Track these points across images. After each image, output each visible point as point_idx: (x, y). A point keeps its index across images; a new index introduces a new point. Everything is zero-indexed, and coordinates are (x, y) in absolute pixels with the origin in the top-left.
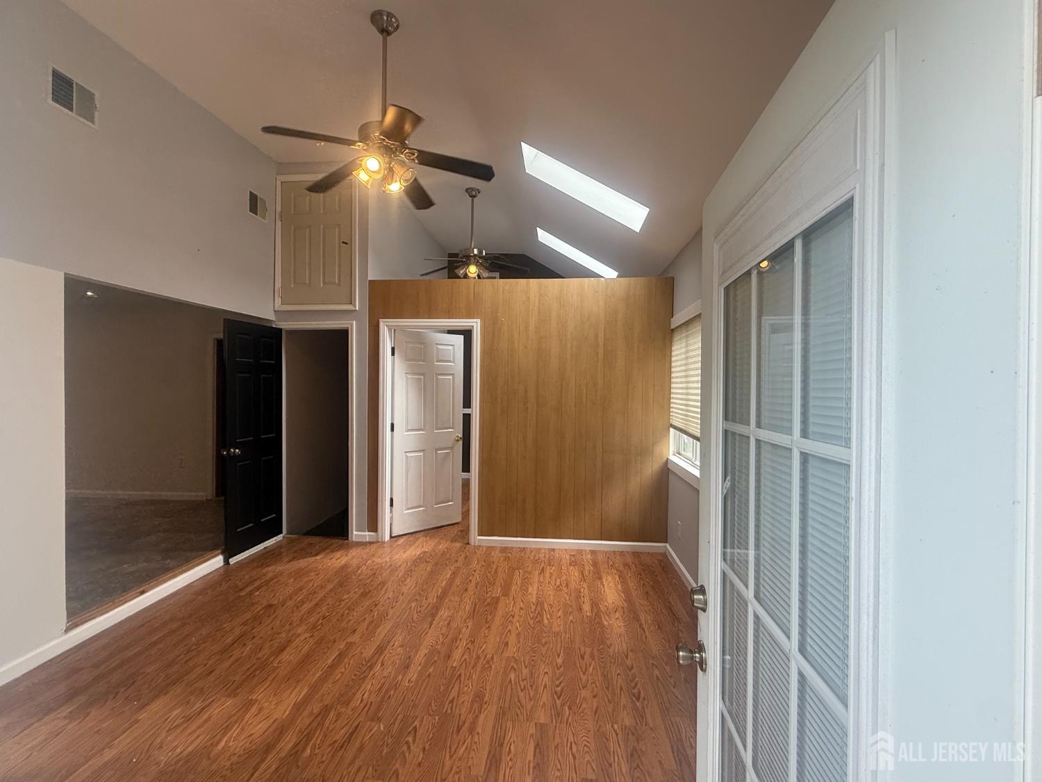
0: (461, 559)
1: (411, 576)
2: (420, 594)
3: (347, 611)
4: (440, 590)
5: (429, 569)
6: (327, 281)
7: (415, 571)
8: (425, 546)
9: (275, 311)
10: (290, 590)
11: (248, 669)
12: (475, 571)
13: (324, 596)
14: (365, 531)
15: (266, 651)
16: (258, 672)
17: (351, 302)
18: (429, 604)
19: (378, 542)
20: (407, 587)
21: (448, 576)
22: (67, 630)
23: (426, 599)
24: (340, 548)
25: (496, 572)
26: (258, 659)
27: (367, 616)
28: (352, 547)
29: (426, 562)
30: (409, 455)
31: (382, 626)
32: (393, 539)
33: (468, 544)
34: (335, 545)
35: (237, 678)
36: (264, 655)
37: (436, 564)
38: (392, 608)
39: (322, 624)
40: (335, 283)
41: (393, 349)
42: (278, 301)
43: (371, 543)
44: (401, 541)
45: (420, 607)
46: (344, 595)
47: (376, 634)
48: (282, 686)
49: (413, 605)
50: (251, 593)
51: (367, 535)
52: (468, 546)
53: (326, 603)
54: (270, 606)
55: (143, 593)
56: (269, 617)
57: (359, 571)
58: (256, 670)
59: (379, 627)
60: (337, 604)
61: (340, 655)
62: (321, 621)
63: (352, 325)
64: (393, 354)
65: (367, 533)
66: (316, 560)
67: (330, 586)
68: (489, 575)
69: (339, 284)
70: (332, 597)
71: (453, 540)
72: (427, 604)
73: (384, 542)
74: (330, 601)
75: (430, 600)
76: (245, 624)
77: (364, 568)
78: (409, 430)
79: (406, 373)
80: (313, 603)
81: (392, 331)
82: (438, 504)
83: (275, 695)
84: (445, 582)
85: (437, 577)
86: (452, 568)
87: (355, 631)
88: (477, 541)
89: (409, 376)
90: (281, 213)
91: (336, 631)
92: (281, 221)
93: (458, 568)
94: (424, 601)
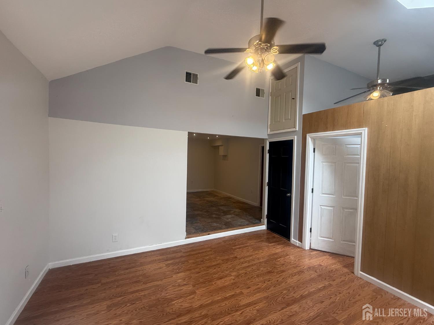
0: (338, 281)
1: (299, 275)
2: (294, 288)
3: (256, 276)
4: (306, 293)
5: (312, 276)
6: (286, 119)
7: (304, 273)
8: (326, 262)
9: (268, 135)
10: (248, 254)
11: (207, 279)
12: (340, 293)
13: (255, 264)
14: (297, 240)
15: (217, 276)
16: (207, 282)
17: (295, 127)
19: (302, 248)
20: (292, 280)
21: (320, 287)
22: (186, 238)
23: (294, 293)
24: (283, 243)
25: (355, 303)
26: (212, 277)
27: (260, 284)
28: (289, 245)
29: (316, 271)
30: (322, 207)
31: (260, 294)
32: (311, 250)
33: (353, 273)
34: (283, 242)
35: (201, 280)
36: (215, 276)
37: (320, 276)
38: (274, 287)
40: (289, 119)
41: (314, 149)
42: (269, 130)
43: (298, 247)
44: (315, 252)
45: (287, 295)
46: (261, 268)
47: (255, 296)
48: (206, 294)
49: (285, 292)
50: (235, 249)
51: (298, 243)
52: (352, 274)
53: (252, 268)
54: (236, 257)
55: (209, 234)
56: (231, 262)
57: (279, 260)
58: (207, 281)
59: (259, 293)
60: (256, 270)
61: (233, 295)
62: (243, 275)
63: (295, 138)
64: (314, 152)
65: (298, 242)
66: (269, 245)
67: (261, 261)
68: (347, 302)
69: (290, 120)
70: (257, 266)
71: (345, 266)
72: (292, 296)
74: (254, 267)
75: (295, 295)
76: (223, 260)
77: (282, 259)
78: (323, 194)
79: (322, 162)
80: (249, 264)
81: (314, 140)
82: (344, 241)
83: (202, 296)
84: (314, 289)
85: (312, 284)
86: (327, 283)
87: (249, 288)
88: (359, 274)
89: (324, 164)
90: (271, 92)
91: (243, 283)
92: (271, 96)
93: (330, 285)
94: (292, 294)
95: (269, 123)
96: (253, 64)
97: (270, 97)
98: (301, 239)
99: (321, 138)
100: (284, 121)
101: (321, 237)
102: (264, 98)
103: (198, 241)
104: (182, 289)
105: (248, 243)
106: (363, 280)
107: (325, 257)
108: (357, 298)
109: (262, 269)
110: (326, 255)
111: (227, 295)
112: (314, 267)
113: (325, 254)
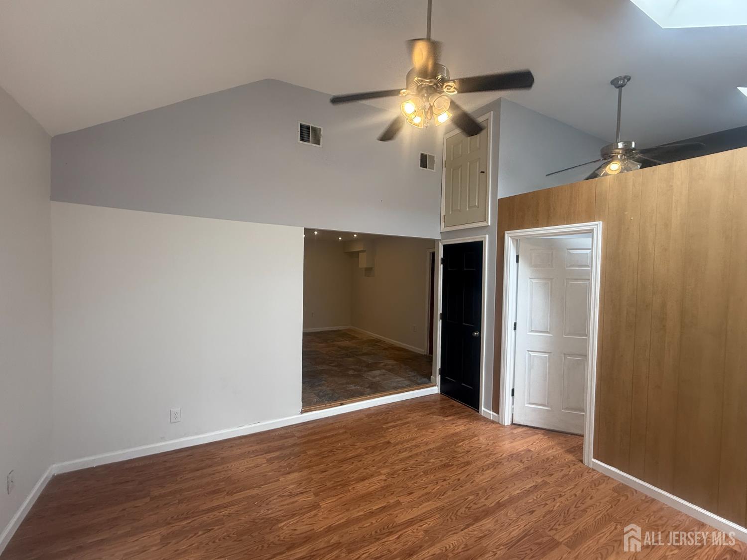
0: (558, 475)
1: (495, 468)
2: (486, 490)
3: (422, 473)
4: (506, 498)
5: (516, 470)
6: (470, 205)
7: (503, 464)
8: (538, 444)
9: (441, 233)
10: (409, 436)
11: (338, 482)
12: (561, 496)
13: (421, 453)
14: (490, 410)
15: (356, 475)
16: (339, 487)
17: (485, 220)
18: (485, 505)
19: (498, 423)
20: (482, 478)
21: (528, 487)
22: (302, 412)
23: (486, 499)
24: (467, 417)
25: (585, 511)
26: (348, 478)
27: (429, 486)
28: (478, 419)
29: (521, 461)
30: (532, 353)
31: (430, 503)
32: (513, 426)
33: (582, 461)
34: (467, 413)
35: (328, 484)
36: (353, 477)
37: (528, 468)
38: (453, 490)
39: (399, 475)
40: (476, 206)
41: (517, 257)
42: (443, 224)
43: (493, 422)
44: (520, 430)
45: (475, 504)
46: (432, 458)
47: (420, 507)
48: (338, 507)
49: (471, 498)
50: (388, 428)
51: (491, 415)
52: (580, 464)
53: (416, 459)
54: (389, 442)
55: (342, 404)
56: (380, 450)
57: (461, 444)
58: (339, 486)
59: (428, 501)
60: (423, 463)
61: (384, 507)
62: (400, 471)
63: (485, 238)
64: (517, 261)
65: (491, 412)
66: (444, 420)
67: (431, 446)
68: (573, 509)
69: (478, 207)
70: (424, 456)
71: (569, 451)
72: (483, 504)
73: (503, 426)
74: (420, 458)
75: (488, 503)
76: (366, 448)
77: (466, 442)
78: (532, 331)
79: (530, 278)
80: (410, 454)
81: (517, 241)
82: (566, 409)
83: (330, 511)
84: (518, 491)
85: (516, 482)
86: (540, 480)
87: (411, 493)
88: (591, 464)
89: (534, 281)
90: (446, 161)
91: (401, 485)
92: (446, 167)
93: (545, 483)
94: (483, 500)
95: (443, 214)
96: (415, 113)
97: (444, 169)
98: (496, 407)
99: (528, 239)
100: (467, 209)
101: (530, 403)
102: (434, 171)
103: (324, 417)
104: (296, 501)
105: (409, 417)
106: (598, 472)
107: (536, 437)
108: (589, 502)
109: (432, 461)
110: (537, 434)
111: (374, 508)
112: (518, 454)
113: (537, 431)
